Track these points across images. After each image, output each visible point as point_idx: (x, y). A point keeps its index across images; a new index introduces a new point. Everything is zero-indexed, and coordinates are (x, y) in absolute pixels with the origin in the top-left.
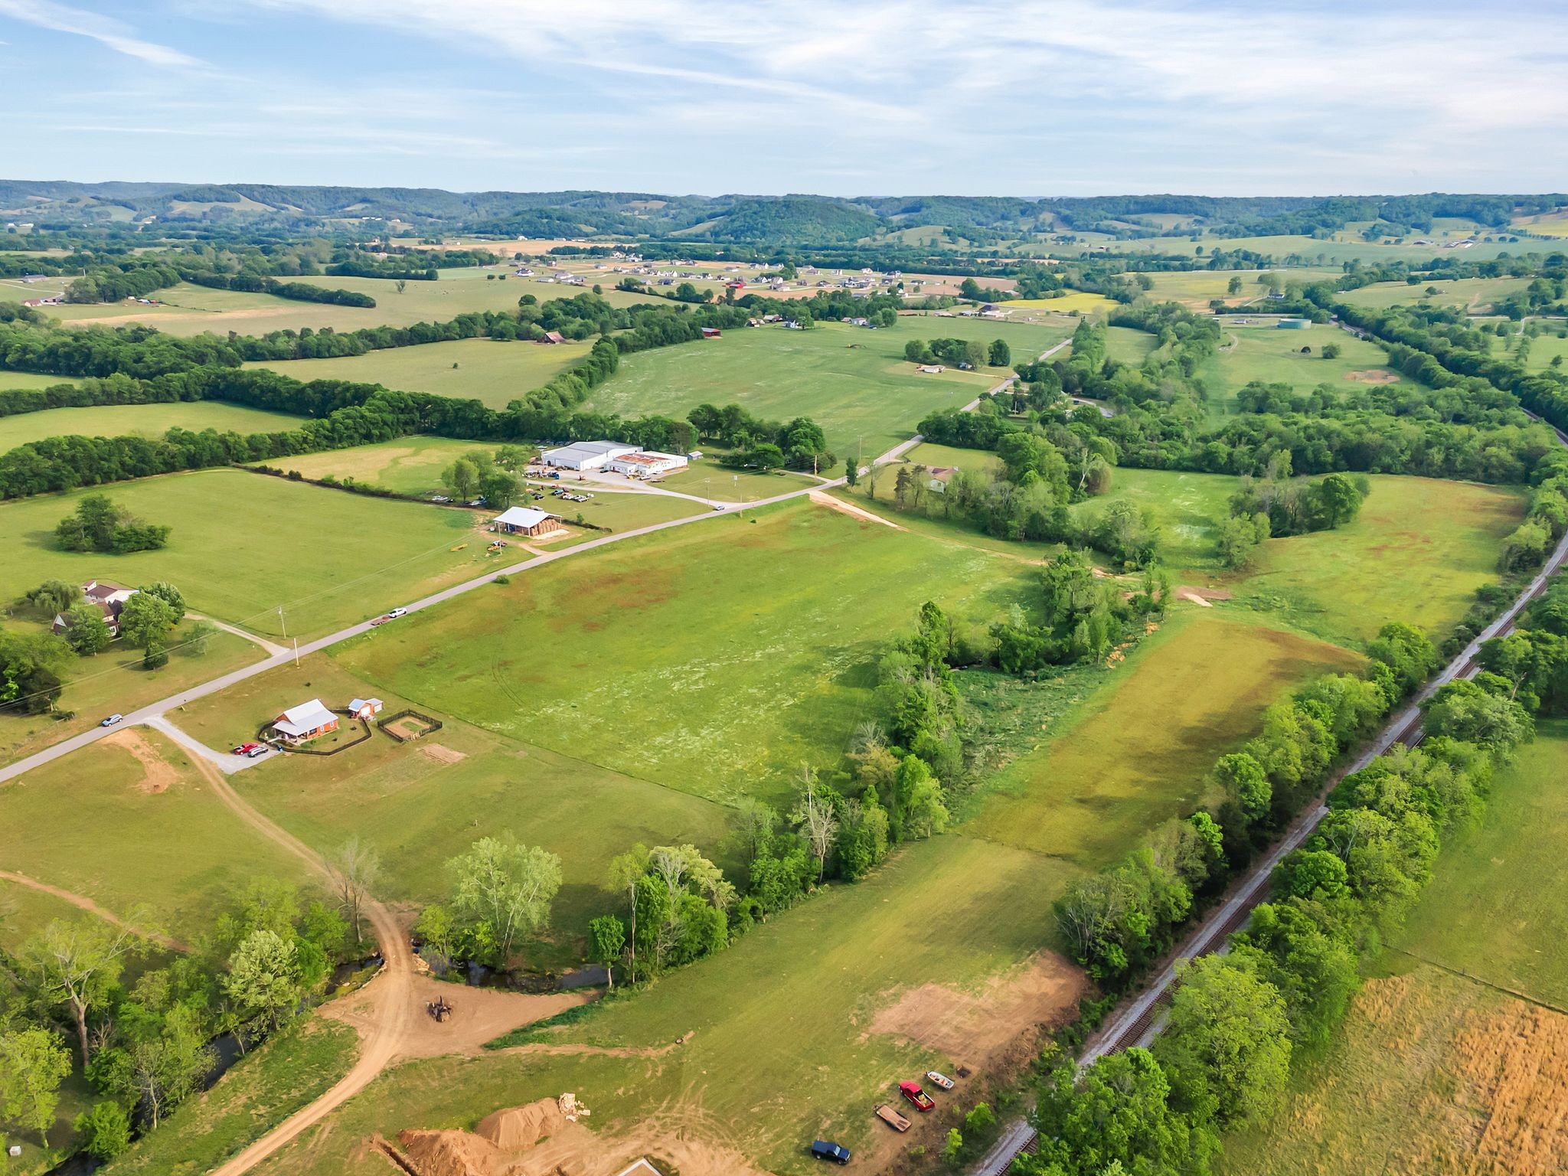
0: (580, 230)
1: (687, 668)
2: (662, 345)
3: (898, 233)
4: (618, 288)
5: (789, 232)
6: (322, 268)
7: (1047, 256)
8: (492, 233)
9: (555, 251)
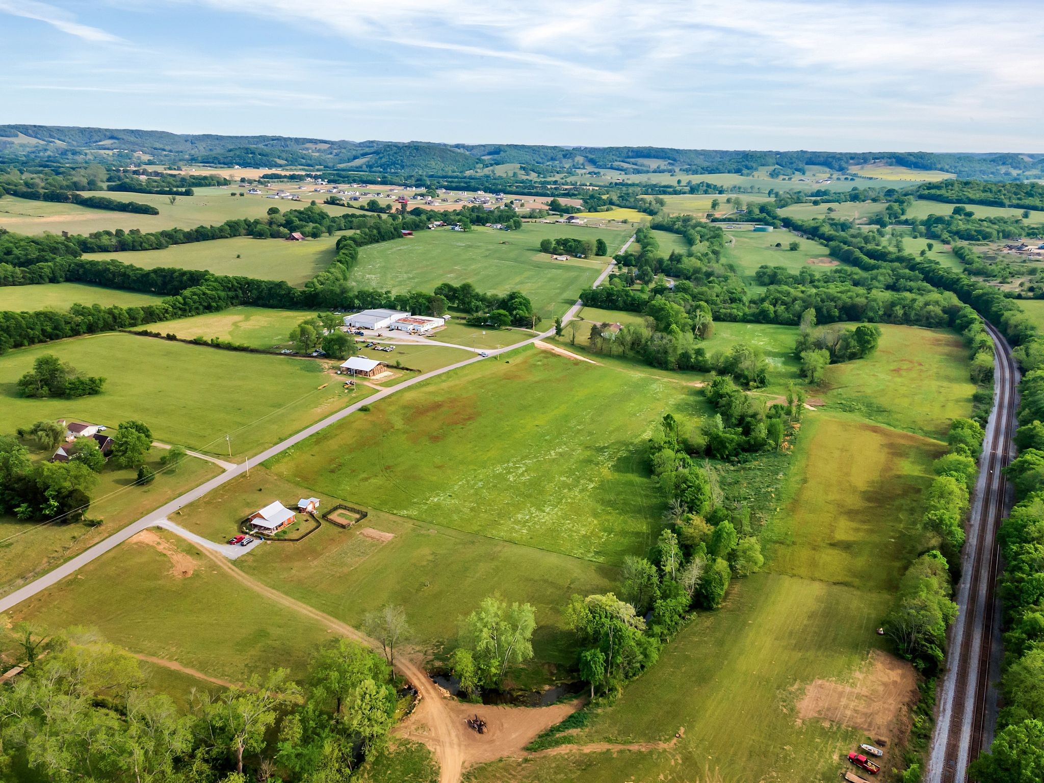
0: (275, 162)
1: (511, 464)
2: (377, 242)
3: (491, 168)
4: (325, 203)
5: (420, 166)
6: (105, 185)
7: (588, 184)
8: (213, 163)
9: (265, 176)
